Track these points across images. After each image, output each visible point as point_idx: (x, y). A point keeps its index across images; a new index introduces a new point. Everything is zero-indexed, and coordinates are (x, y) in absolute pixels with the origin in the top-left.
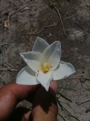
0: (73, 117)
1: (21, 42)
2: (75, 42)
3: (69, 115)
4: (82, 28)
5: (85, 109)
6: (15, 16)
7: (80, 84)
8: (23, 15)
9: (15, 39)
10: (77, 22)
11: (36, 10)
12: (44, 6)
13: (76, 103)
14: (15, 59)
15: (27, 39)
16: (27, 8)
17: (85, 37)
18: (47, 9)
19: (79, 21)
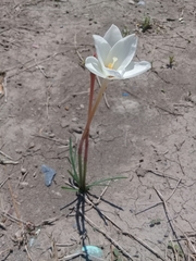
0: (125, 234)
1: (28, 117)
2: (125, 117)
3: (118, 233)
4: (136, 97)
5: (148, 221)
6: (18, 77)
7: (136, 179)
8: (33, 77)
9: (17, 112)
10: (128, 89)
11: (56, 70)
12: (71, 65)
13: (131, 211)
14: (15, 144)
15: (38, 111)
16: (41, 67)
17: (142, 109)
18: (77, 70)
19: (131, 88)
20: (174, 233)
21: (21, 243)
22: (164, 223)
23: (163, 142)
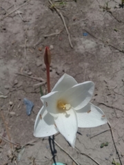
0: (83, 154)
1: (12, 58)
2: (85, 56)
3: (78, 153)
4: (94, 37)
5: (100, 143)
6: (3, 23)
8: (14, 22)
9: (3, 54)
10: (87, 29)
11: (31, 14)
12: (42, 8)
13: (87, 136)
14: (4, 81)
15: (19, 53)
16: (19, 12)
17: (98, 48)
18: (47, 12)
19: (90, 28)
20: (117, 153)
21: (12, 159)
22: (111, 144)
23: (113, 77)
